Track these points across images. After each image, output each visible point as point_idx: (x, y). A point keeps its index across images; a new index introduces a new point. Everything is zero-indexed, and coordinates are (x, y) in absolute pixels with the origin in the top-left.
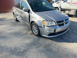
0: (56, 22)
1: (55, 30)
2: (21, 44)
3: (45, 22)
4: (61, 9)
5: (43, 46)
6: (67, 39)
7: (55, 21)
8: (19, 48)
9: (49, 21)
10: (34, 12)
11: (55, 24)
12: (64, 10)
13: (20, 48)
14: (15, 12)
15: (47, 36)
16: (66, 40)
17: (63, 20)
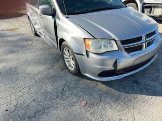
0: (119, 43)
1: (116, 63)
2: (33, 95)
3: (89, 42)
4: (142, 5)
5: (85, 102)
6: (148, 85)
7: (117, 39)
8: (26, 105)
9: (100, 40)
10: (65, 14)
11: (116, 48)
12: (150, 7)
13: (28, 105)
14: (31, 15)
15: (95, 77)
16: (146, 88)
17: (141, 37)
